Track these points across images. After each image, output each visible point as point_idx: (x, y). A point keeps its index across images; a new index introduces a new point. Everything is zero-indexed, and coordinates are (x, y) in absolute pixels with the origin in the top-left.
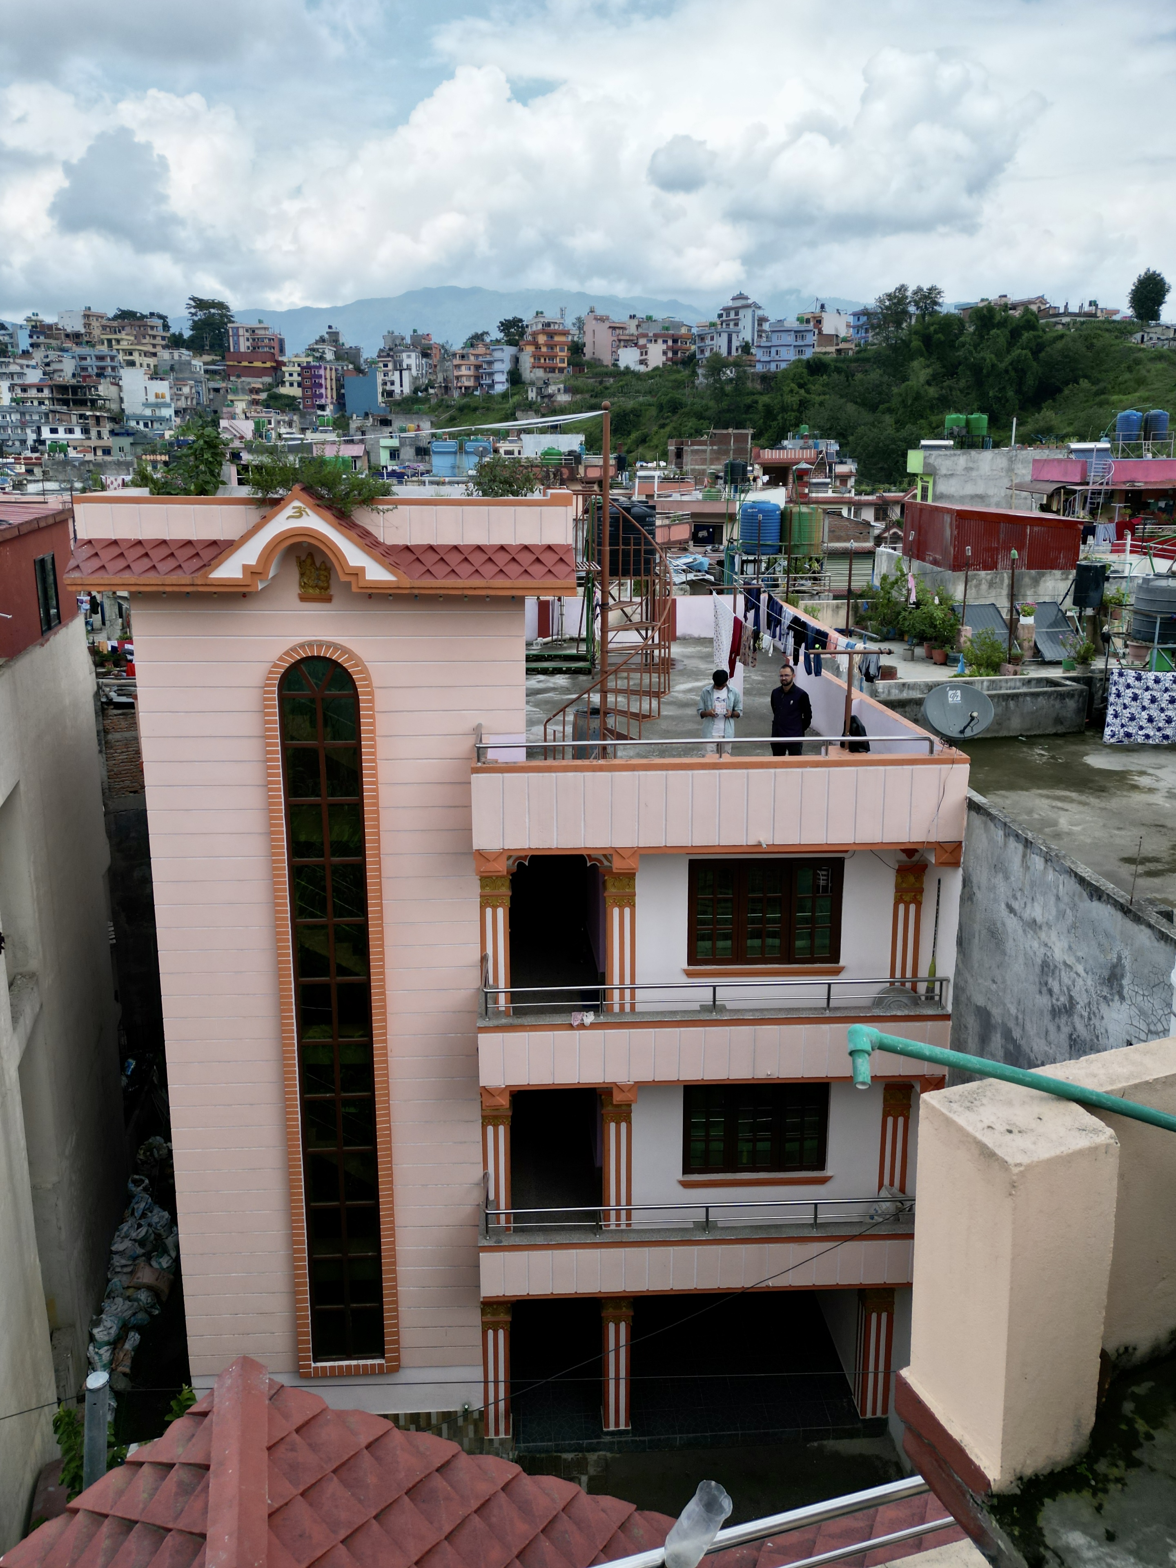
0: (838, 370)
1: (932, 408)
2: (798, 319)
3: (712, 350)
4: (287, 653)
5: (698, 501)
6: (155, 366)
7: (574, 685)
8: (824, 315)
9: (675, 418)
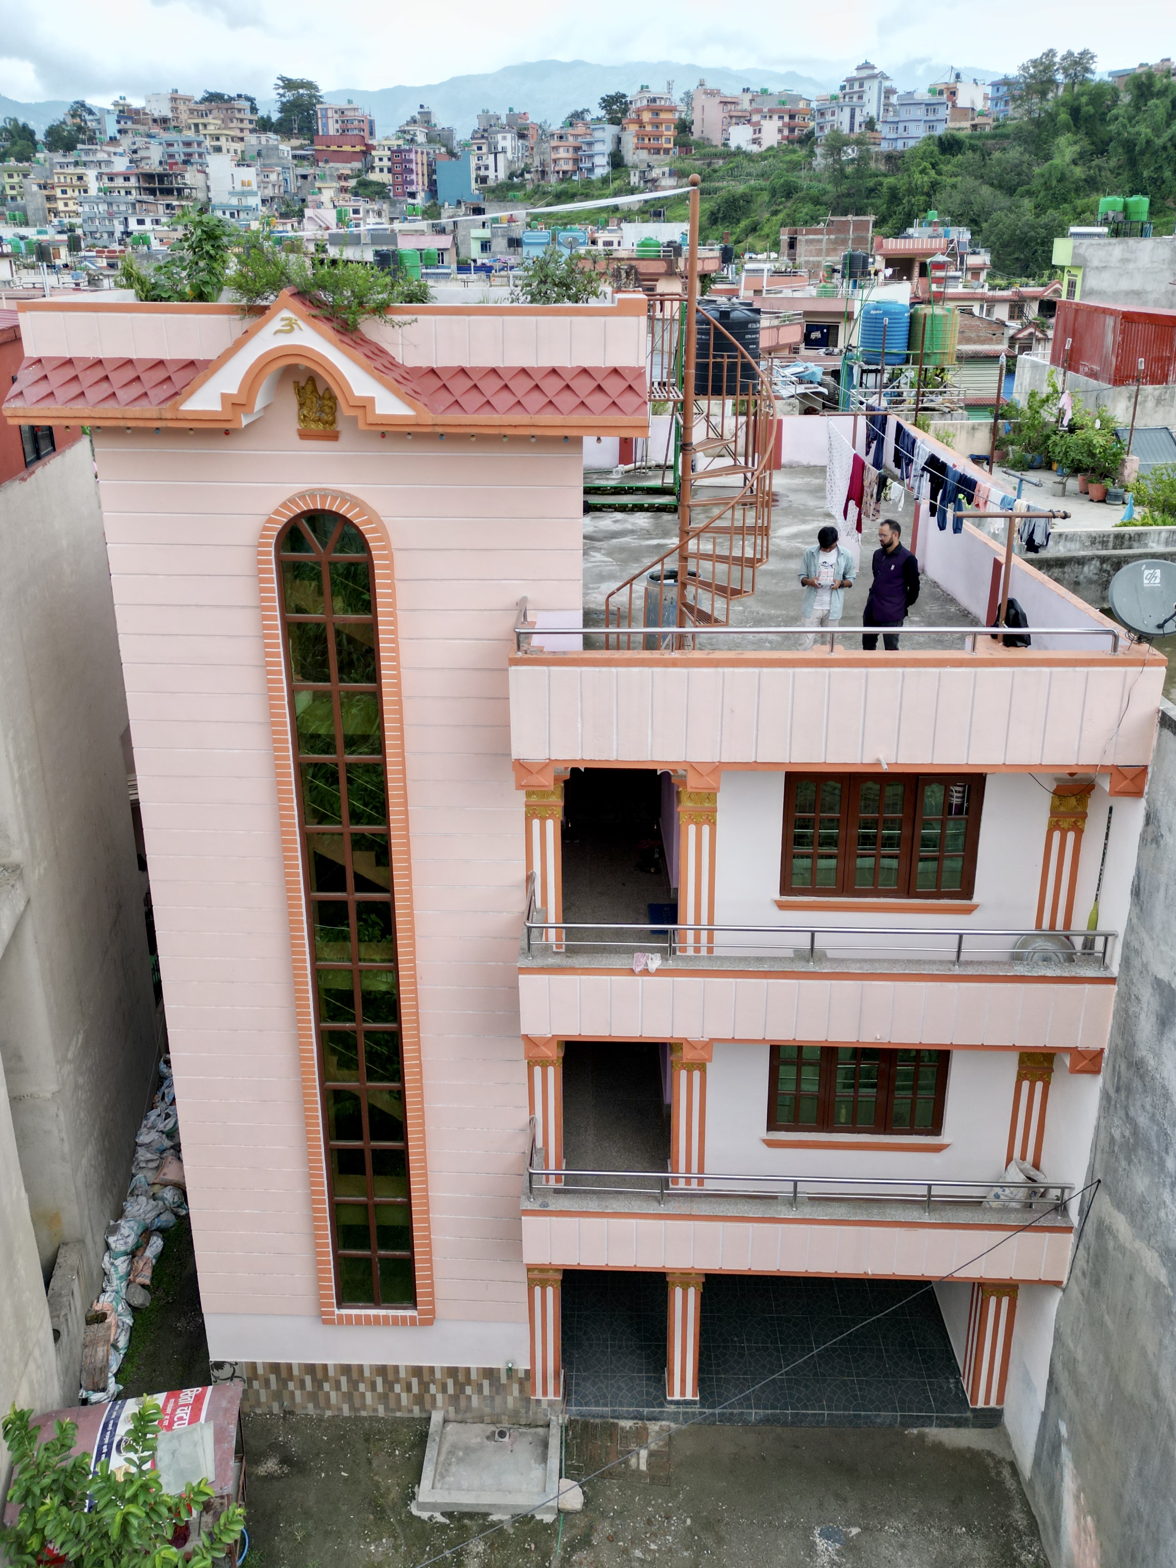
0: (973, 148)
1: (1077, 190)
2: (930, 91)
3: (832, 126)
4: (284, 505)
5: (812, 298)
6: (242, 152)
7: (656, 526)
8: (959, 85)
9: (789, 204)
